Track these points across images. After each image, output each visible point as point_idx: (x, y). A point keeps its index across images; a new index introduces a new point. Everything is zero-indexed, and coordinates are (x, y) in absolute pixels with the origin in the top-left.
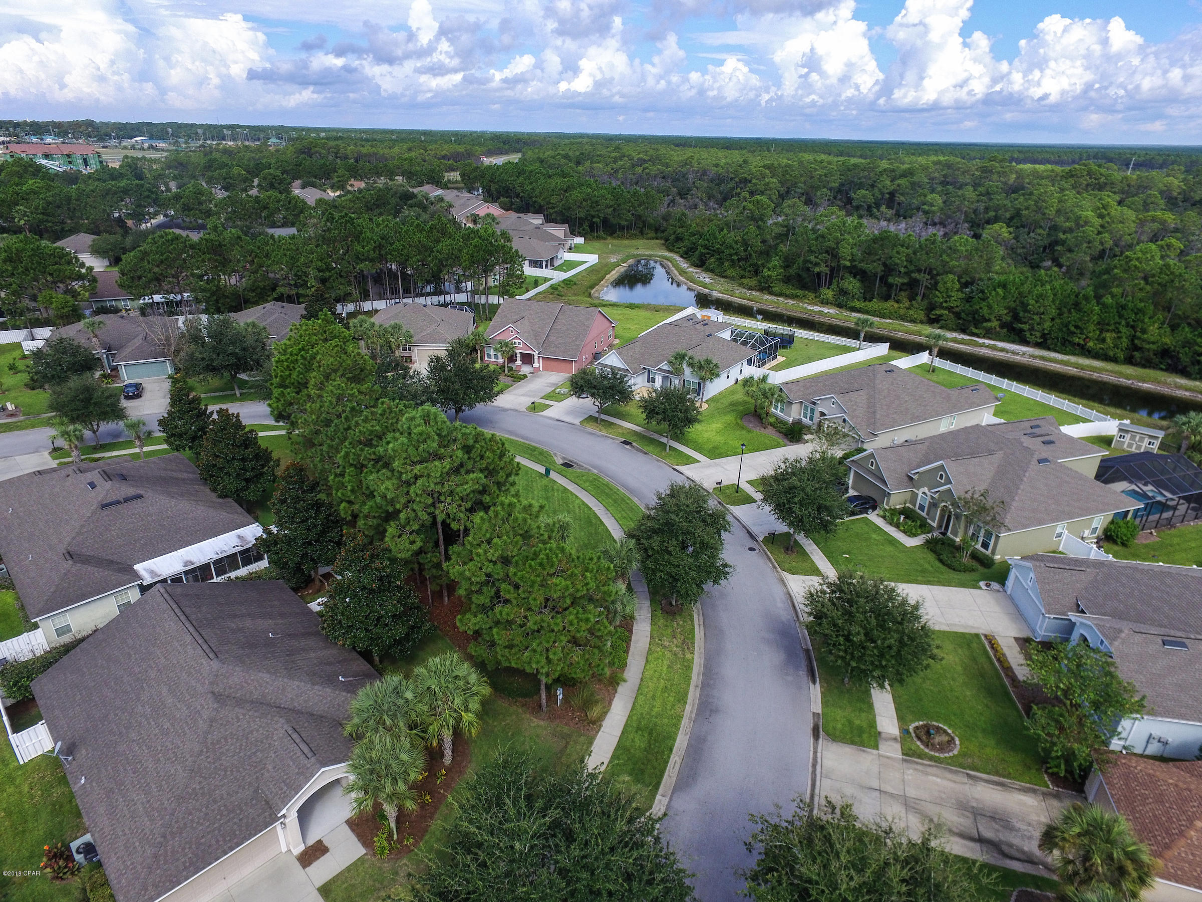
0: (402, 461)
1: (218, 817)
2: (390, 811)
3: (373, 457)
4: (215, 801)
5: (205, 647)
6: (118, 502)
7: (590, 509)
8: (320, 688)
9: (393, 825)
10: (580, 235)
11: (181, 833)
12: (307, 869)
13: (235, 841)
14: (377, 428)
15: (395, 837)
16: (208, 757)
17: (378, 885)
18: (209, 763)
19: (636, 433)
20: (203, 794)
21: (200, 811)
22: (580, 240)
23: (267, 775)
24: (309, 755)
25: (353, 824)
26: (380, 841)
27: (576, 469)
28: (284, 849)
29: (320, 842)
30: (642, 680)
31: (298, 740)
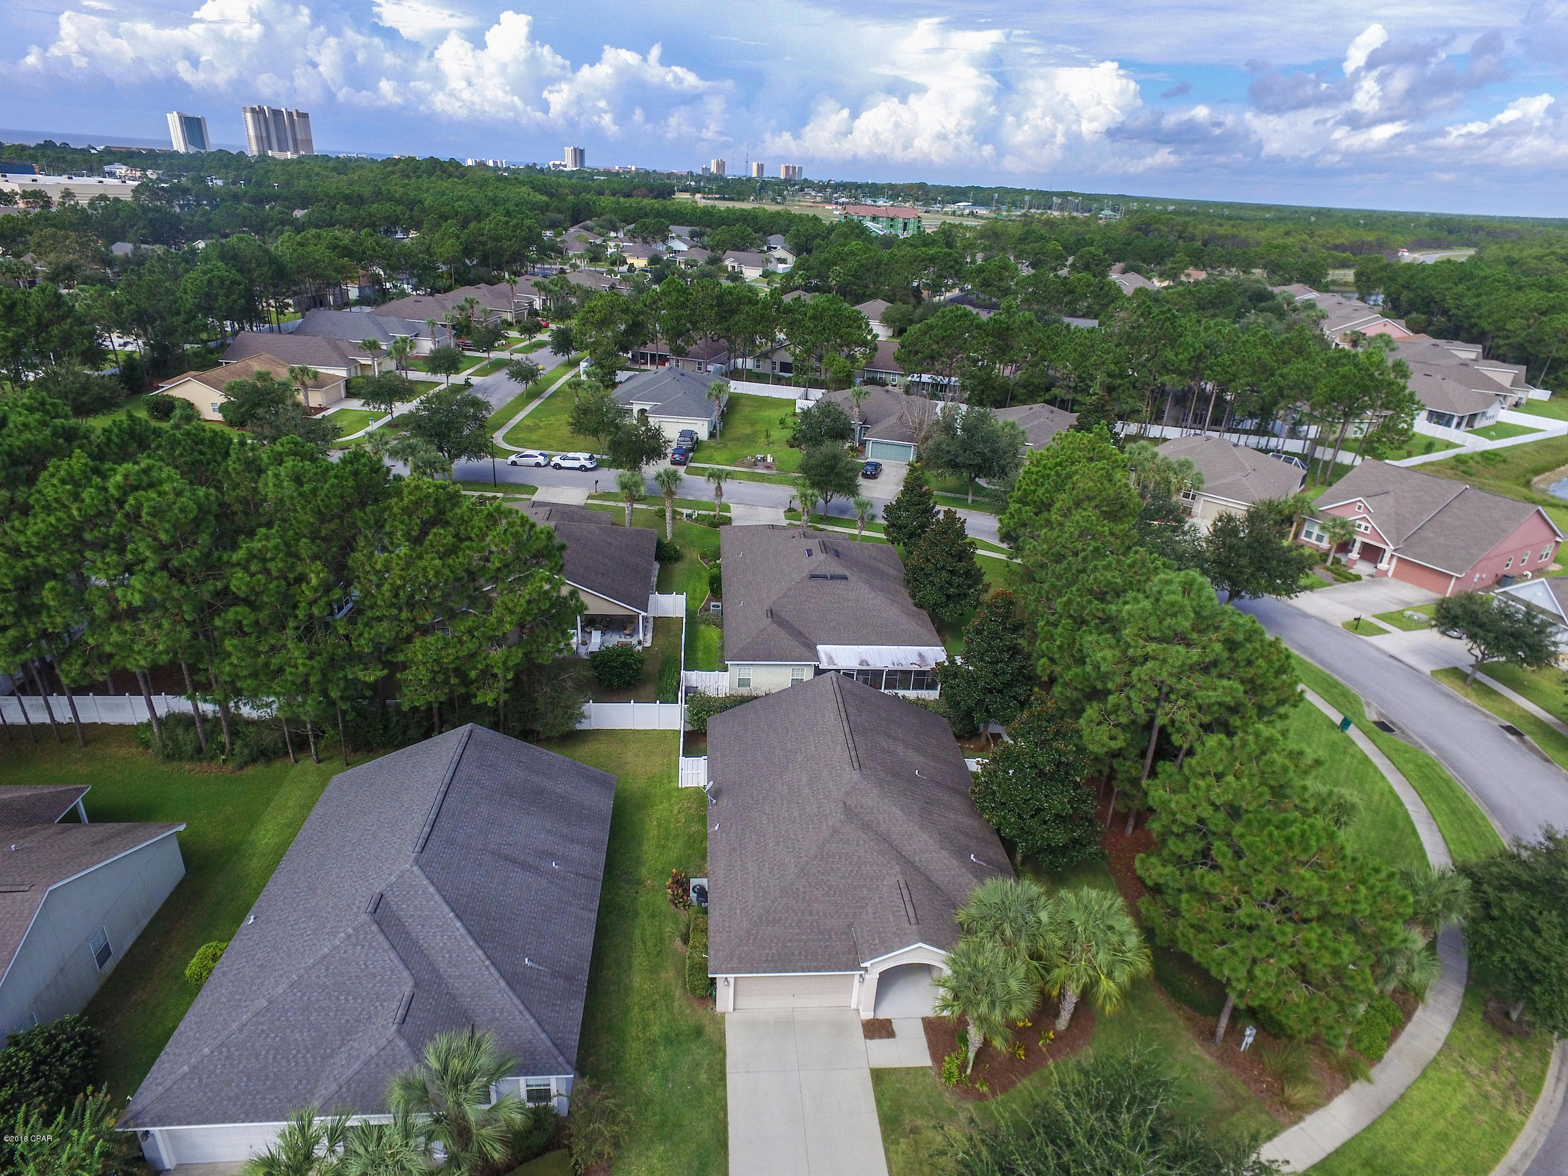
0: (1136, 631)
1: (809, 930)
2: (975, 1036)
3: (1100, 615)
5: (853, 753)
6: (825, 577)
7: (1401, 804)
8: (948, 856)
9: (971, 1055)
10: (1545, 386)
11: (774, 925)
12: (868, 1041)
13: (816, 964)
14: (1119, 581)
15: (969, 1071)
16: (819, 865)
17: (932, 1111)
18: (819, 871)
19: (1538, 722)
20: (803, 899)
21: (796, 914)
22: (1540, 395)
23: (865, 916)
24: (913, 921)
25: (932, 1027)
26: (951, 1063)
27: (1397, 737)
28: (854, 1006)
29: (889, 1021)
31: (907, 898)
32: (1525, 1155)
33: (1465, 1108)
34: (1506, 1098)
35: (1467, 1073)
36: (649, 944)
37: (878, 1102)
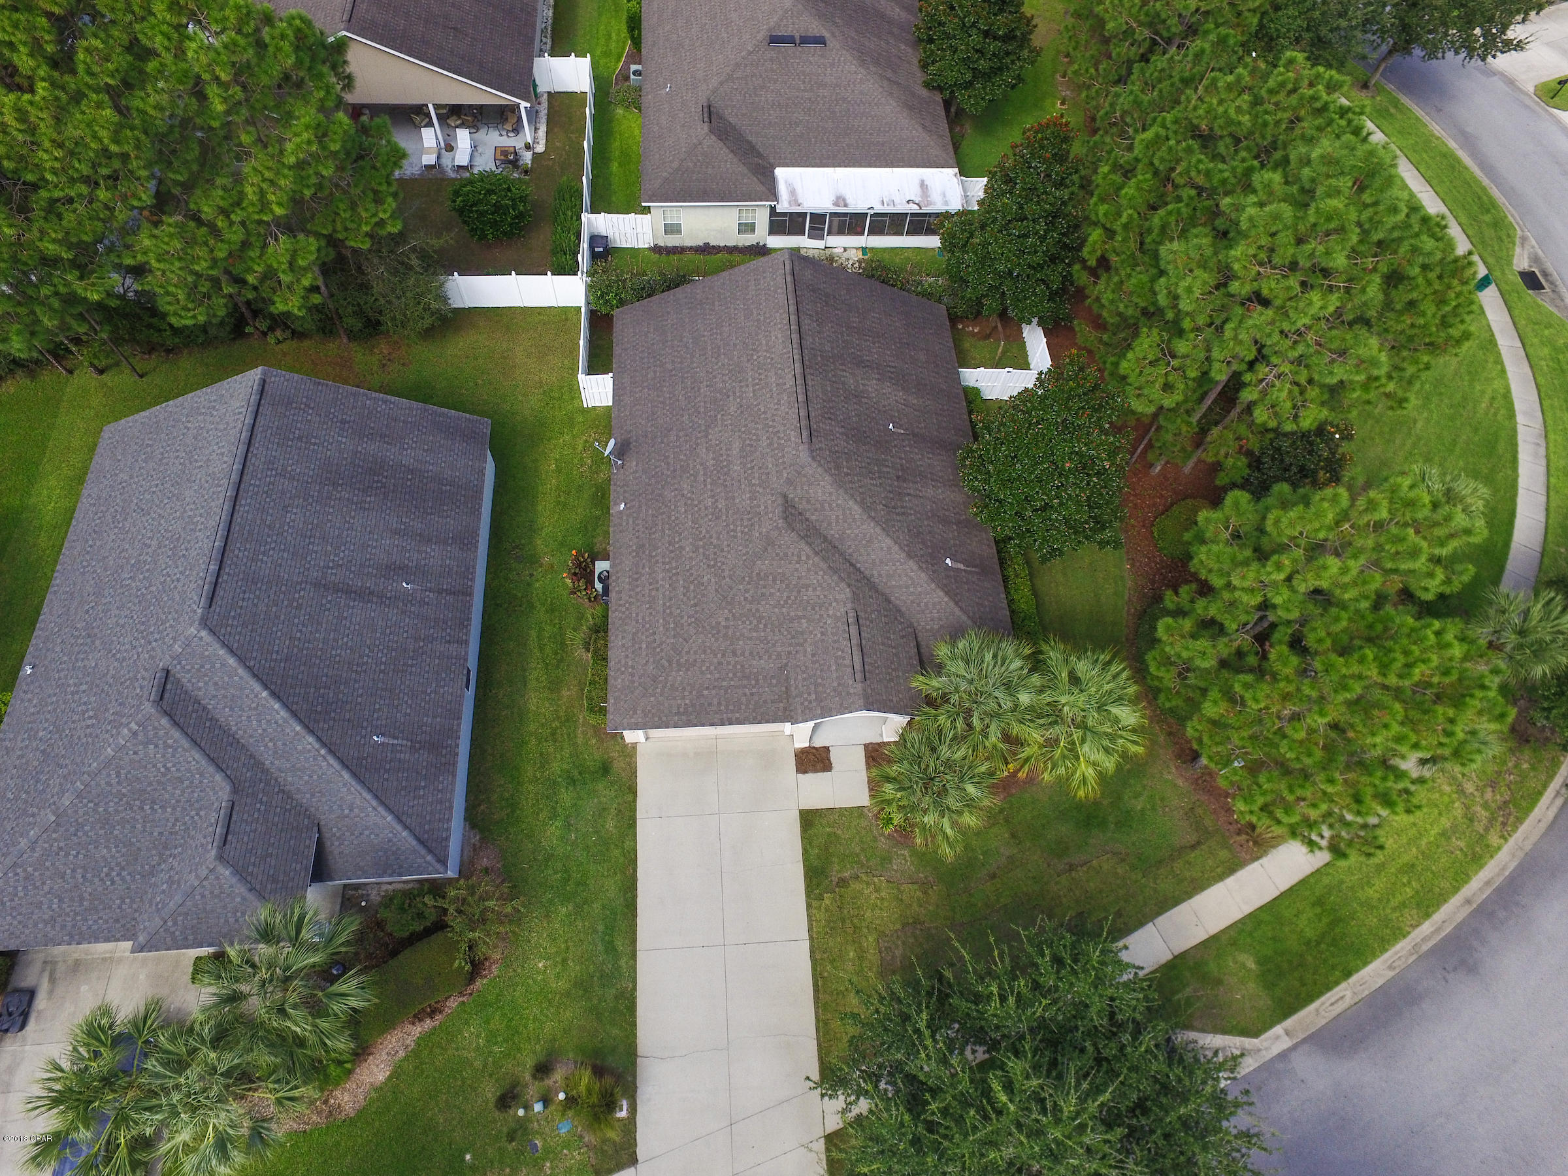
1: (731, 675)
4: (734, 653)
6: (790, 40)
8: (915, 568)
11: (688, 670)
12: (800, 775)
13: (737, 715)
16: (747, 591)
18: (746, 599)
20: (725, 635)
21: (715, 655)
23: (800, 656)
24: (859, 676)
25: (874, 754)
27: (1543, 301)
28: (787, 732)
29: (826, 750)
31: (855, 641)
32: (1488, 883)
33: (1443, 834)
34: (1492, 820)
35: (1461, 791)
36: (548, 650)
37: (805, 851)
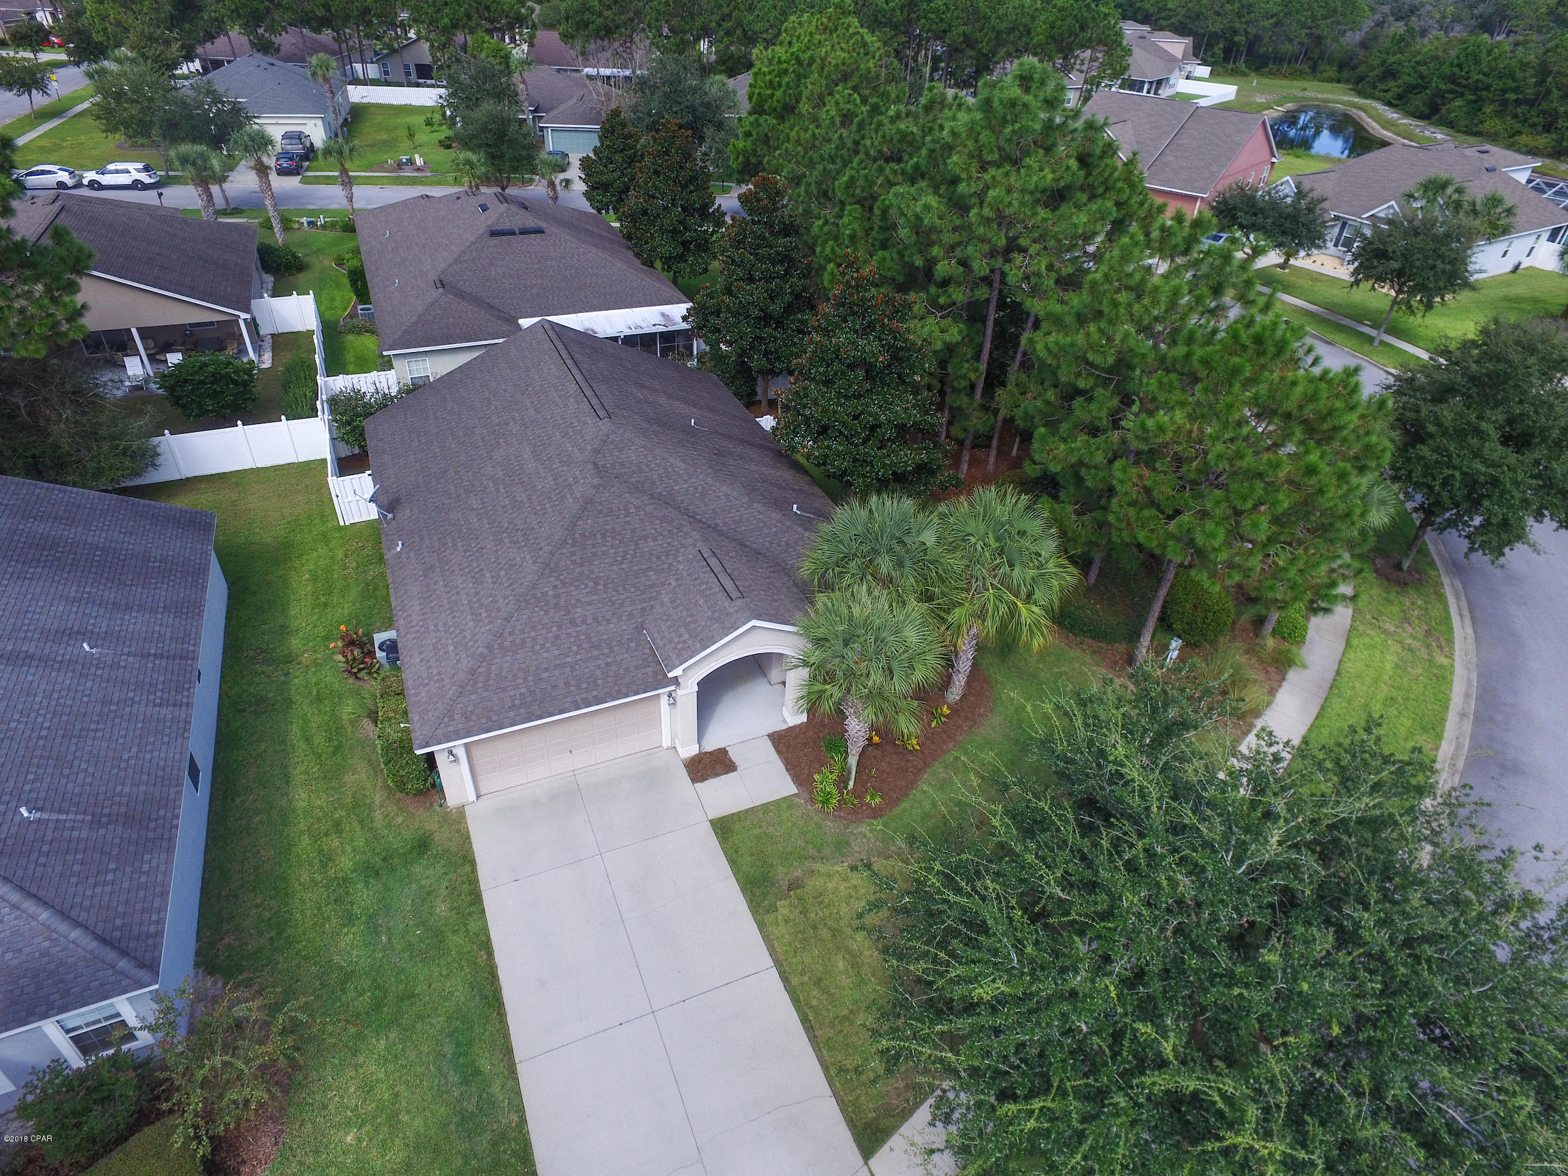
1: (575, 648)
2: (857, 728)
4: (573, 623)
5: (594, 401)
6: (512, 233)
8: (763, 509)
9: (853, 761)
10: (1205, 63)
11: (515, 653)
12: (698, 785)
13: (595, 693)
15: (851, 783)
16: (573, 554)
17: (812, 852)
18: (573, 562)
20: (557, 605)
21: (549, 630)
23: (659, 609)
24: (734, 594)
25: (782, 741)
26: (825, 780)
28: (666, 743)
29: (723, 752)
30: (1338, 673)
31: (718, 569)
33: (1397, 666)
34: (1428, 647)
36: (316, 740)
37: (732, 862)
